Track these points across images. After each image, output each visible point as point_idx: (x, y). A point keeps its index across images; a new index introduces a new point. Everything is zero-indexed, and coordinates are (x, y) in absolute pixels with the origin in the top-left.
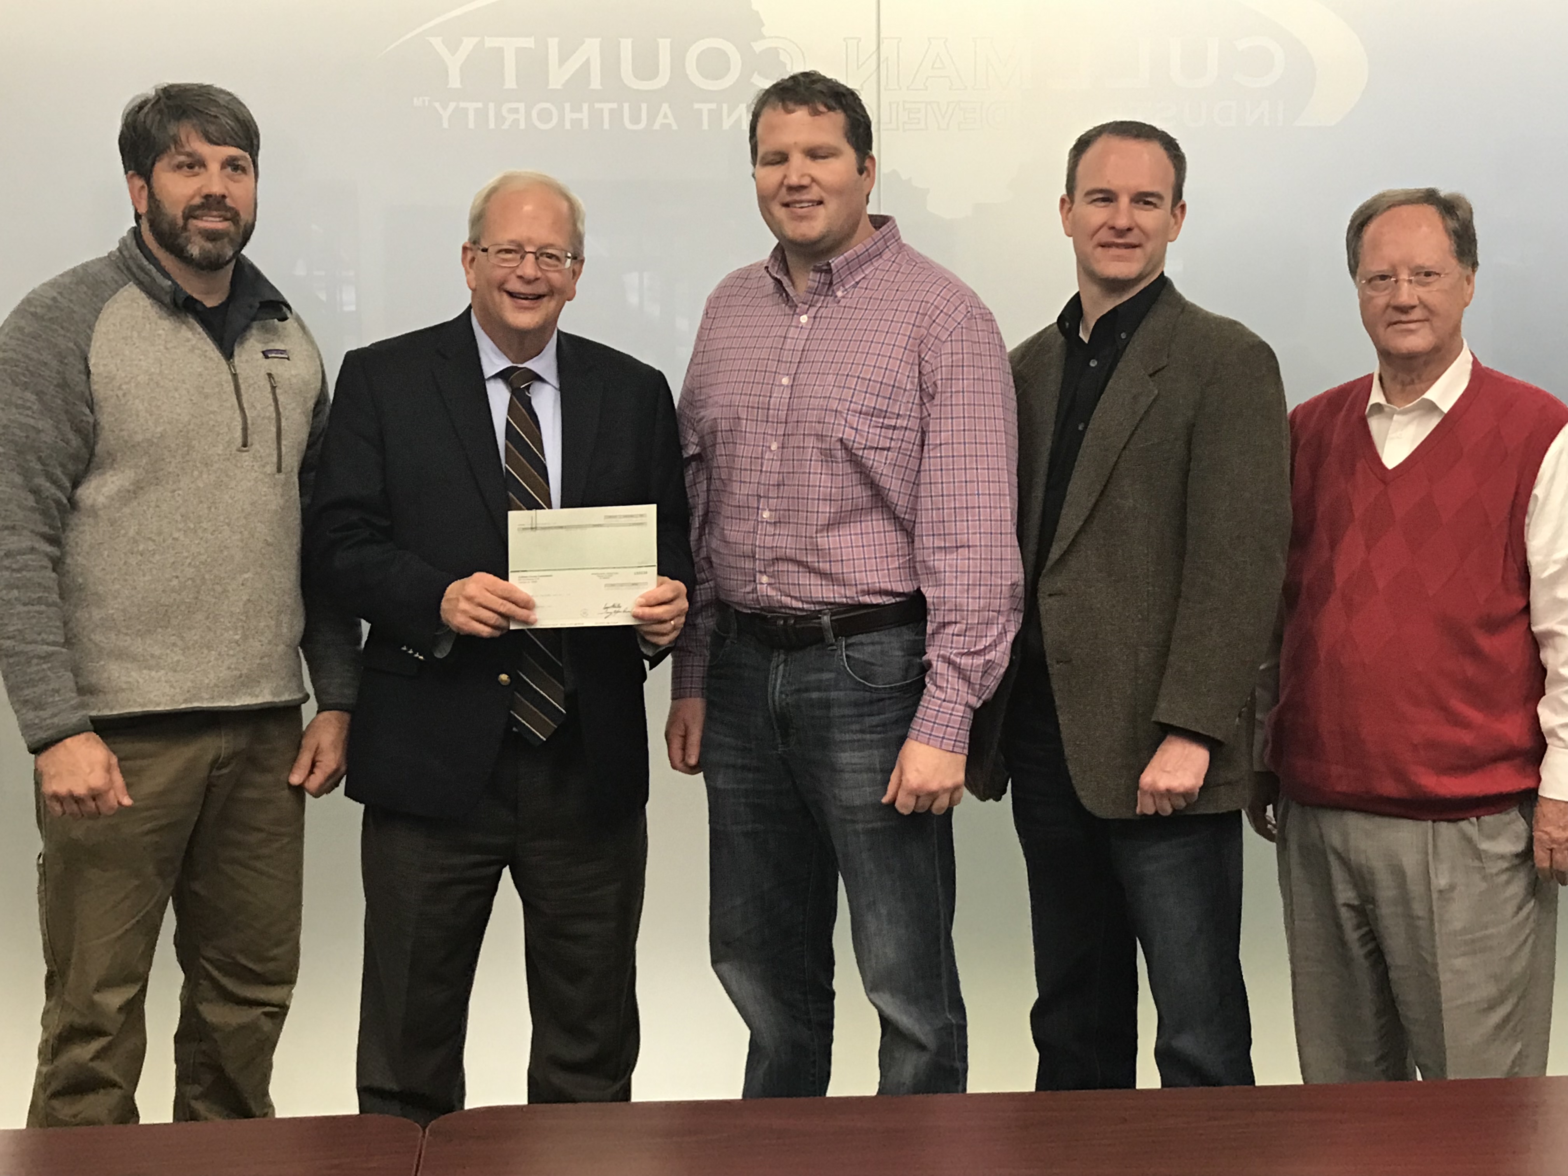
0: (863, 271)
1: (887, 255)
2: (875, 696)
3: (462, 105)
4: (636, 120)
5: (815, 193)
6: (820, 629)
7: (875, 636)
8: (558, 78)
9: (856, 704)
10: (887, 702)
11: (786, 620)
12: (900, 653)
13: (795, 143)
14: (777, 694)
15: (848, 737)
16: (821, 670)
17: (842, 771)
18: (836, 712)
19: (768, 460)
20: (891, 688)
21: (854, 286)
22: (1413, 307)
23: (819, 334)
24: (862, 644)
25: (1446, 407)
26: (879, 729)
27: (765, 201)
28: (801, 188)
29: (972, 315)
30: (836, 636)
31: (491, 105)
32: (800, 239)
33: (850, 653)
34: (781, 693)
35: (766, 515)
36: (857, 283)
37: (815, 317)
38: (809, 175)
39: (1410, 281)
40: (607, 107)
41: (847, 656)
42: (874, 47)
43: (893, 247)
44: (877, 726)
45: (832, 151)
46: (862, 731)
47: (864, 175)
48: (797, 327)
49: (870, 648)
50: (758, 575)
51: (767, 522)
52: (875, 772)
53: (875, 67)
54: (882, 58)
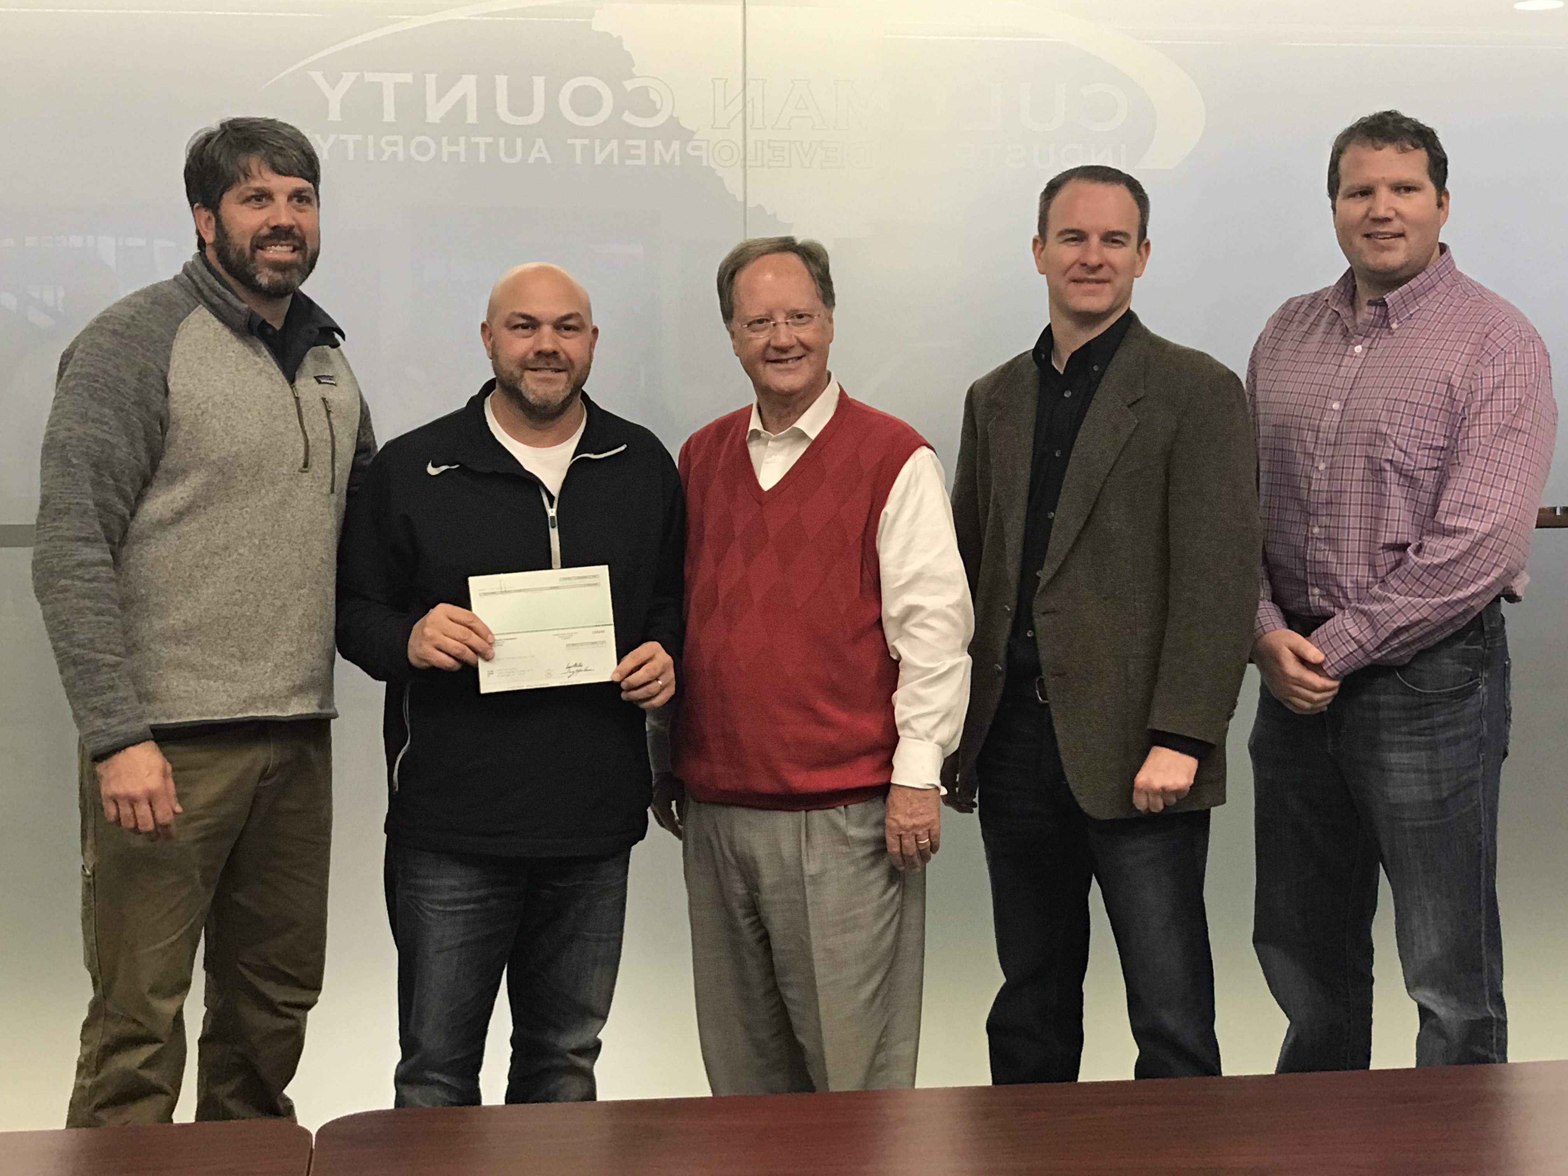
0: (1418, 304)
1: (1441, 287)
2: (1423, 700)
3: (342, 137)
4: (511, 153)
5: (1396, 226)
8: (435, 113)
10: (1435, 707)
13: (1383, 178)
19: (1317, 479)
20: (1440, 694)
21: (1408, 319)
26: (1426, 732)
28: (1385, 220)
31: (371, 138)
32: (1380, 267)
35: (1316, 531)
36: (1412, 315)
37: (1369, 348)
38: (1395, 209)
40: (482, 141)
42: (740, 88)
43: (1448, 280)
44: (1424, 729)
45: (1417, 187)
46: (1411, 734)
47: (1441, 209)
48: (1352, 356)
50: (1310, 588)
51: (1317, 538)
52: (1422, 772)
53: (740, 107)
54: (748, 98)
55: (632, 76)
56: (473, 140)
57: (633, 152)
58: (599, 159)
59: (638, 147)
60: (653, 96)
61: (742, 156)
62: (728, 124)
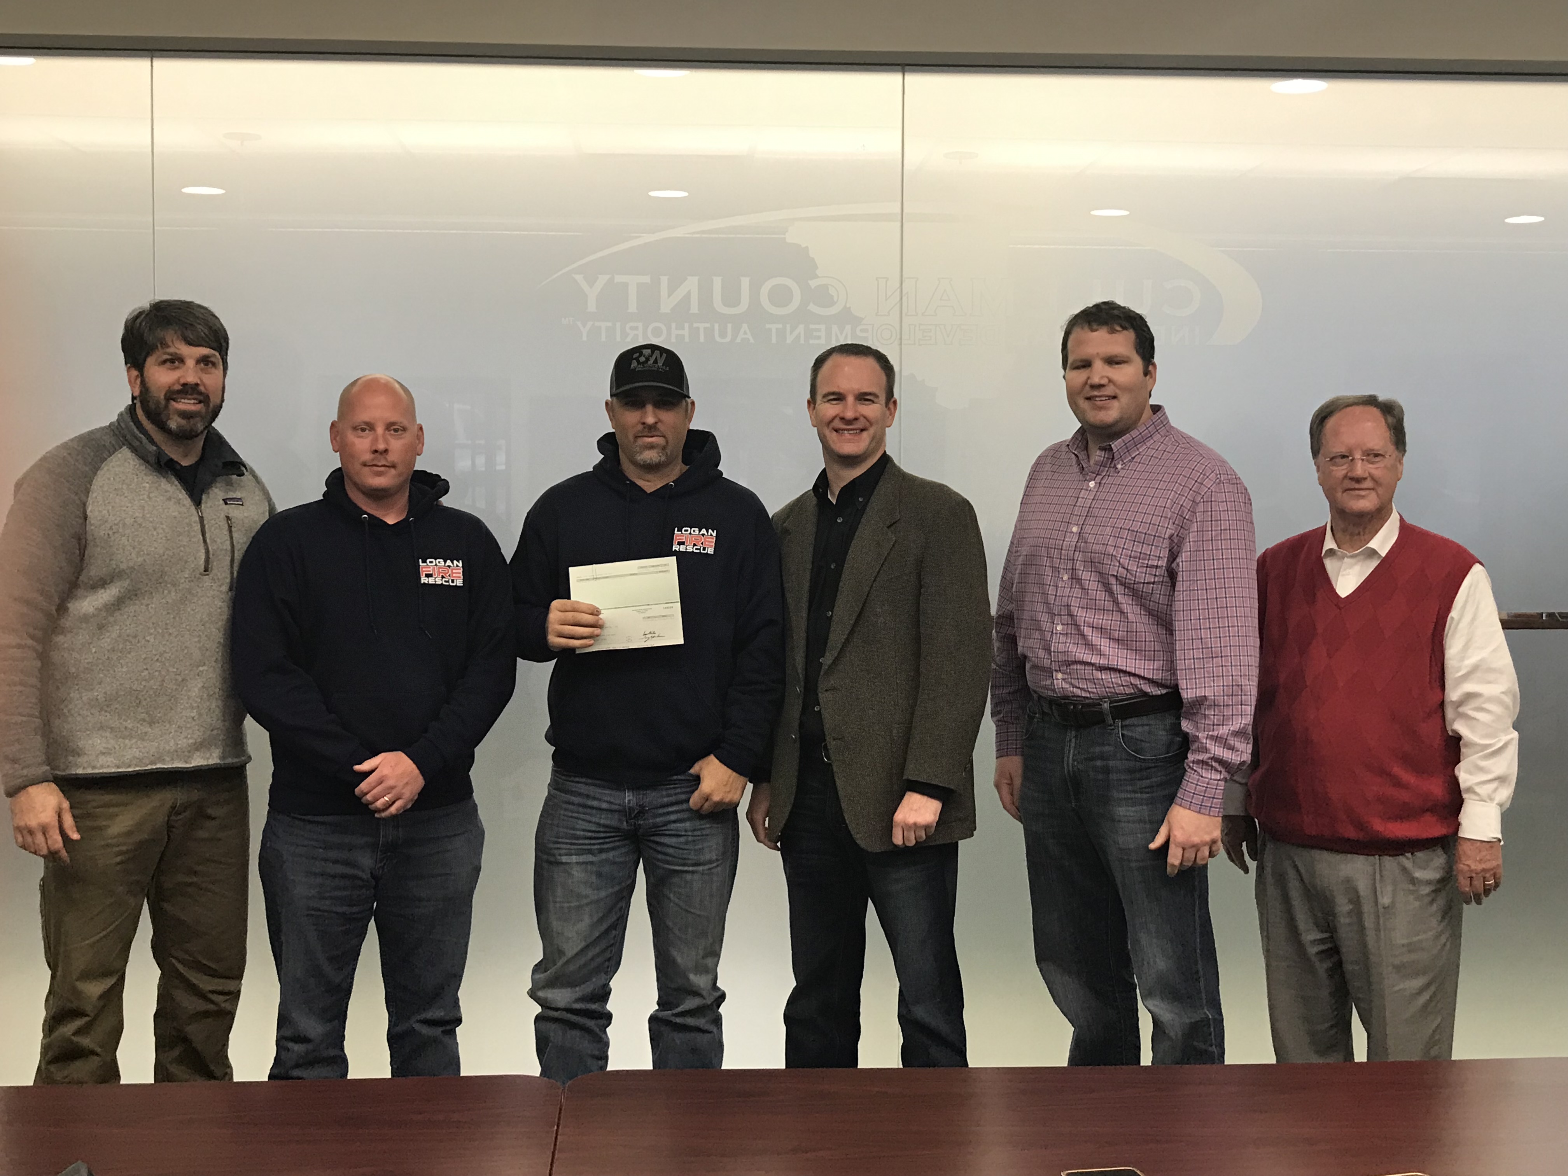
0: (1138, 449)
1: (1157, 437)
2: (1143, 765)
3: (597, 324)
4: (723, 334)
5: (1109, 390)
6: (1101, 713)
7: (1144, 720)
8: (667, 305)
9: (1130, 771)
10: (1153, 770)
11: (1075, 705)
12: (1164, 733)
13: (1098, 353)
14: (1071, 761)
15: (1123, 795)
16: (1103, 745)
17: (1119, 821)
18: (1113, 776)
19: (1061, 587)
20: (1157, 759)
21: (1130, 461)
22: (1365, 479)
23: (1102, 496)
24: (1134, 725)
25: (1383, 554)
26: (1147, 790)
27: (1073, 397)
28: (1100, 386)
29: (1220, 481)
30: (1114, 719)
31: (618, 325)
32: (1098, 423)
33: (1125, 732)
34: (1074, 760)
35: (1059, 628)
36: (1133, 458)
37: (1100, 483)
38: (1107, 377)
39: (1363, 460)
40: (702, 326)
41: (1123, 735)
42: (898, 285)
43: (1163, 431)
44: (1145, 788)
45: (1125, 360)
46: (1135, 792)
47: (1148, 377)
48: (1087, 490)
49: (1140, 729)
50: (1054, 673)
51: (1060, 633)
52: (1145, 823)
53: (898, 299)
54: (904, 293)
55: (816, 277)
56: (695, 325)
57: (815, 334)
58: (789, 340)
59: (819, 330)
60: (832, 291)
61: (898, 337)
62: (889, 312)
